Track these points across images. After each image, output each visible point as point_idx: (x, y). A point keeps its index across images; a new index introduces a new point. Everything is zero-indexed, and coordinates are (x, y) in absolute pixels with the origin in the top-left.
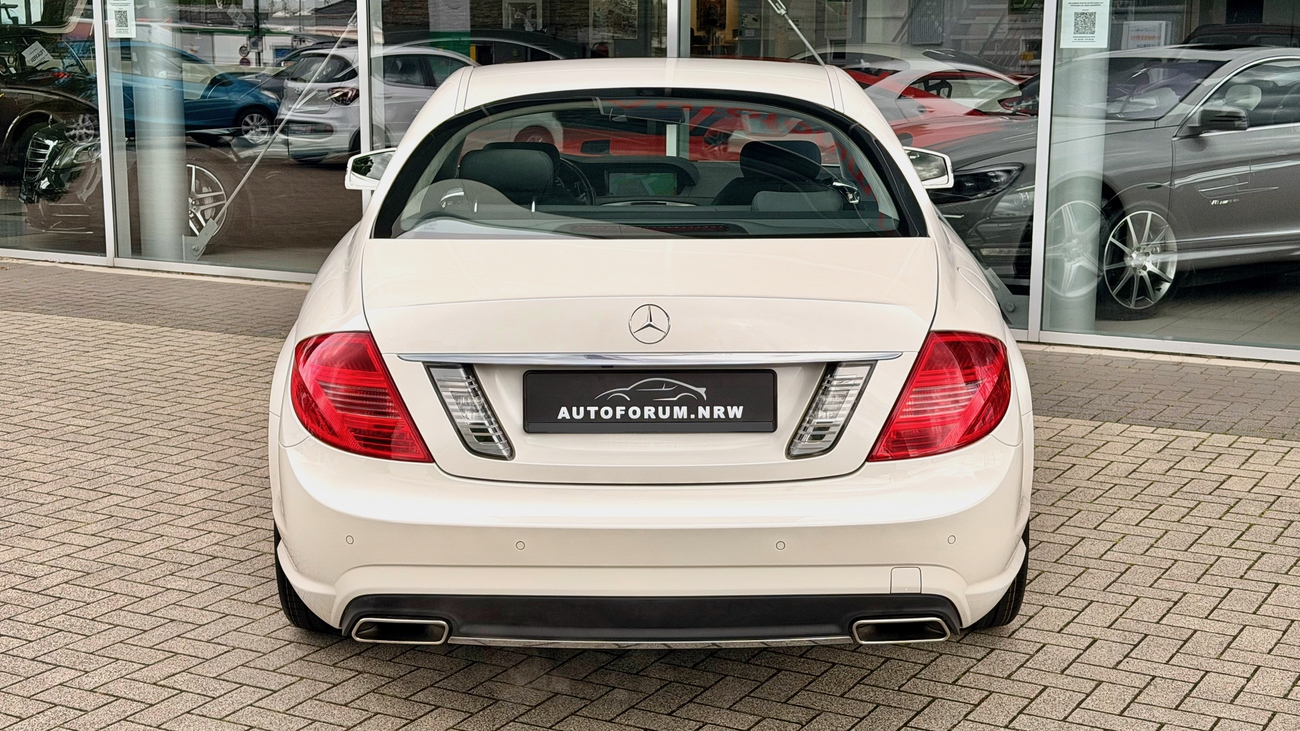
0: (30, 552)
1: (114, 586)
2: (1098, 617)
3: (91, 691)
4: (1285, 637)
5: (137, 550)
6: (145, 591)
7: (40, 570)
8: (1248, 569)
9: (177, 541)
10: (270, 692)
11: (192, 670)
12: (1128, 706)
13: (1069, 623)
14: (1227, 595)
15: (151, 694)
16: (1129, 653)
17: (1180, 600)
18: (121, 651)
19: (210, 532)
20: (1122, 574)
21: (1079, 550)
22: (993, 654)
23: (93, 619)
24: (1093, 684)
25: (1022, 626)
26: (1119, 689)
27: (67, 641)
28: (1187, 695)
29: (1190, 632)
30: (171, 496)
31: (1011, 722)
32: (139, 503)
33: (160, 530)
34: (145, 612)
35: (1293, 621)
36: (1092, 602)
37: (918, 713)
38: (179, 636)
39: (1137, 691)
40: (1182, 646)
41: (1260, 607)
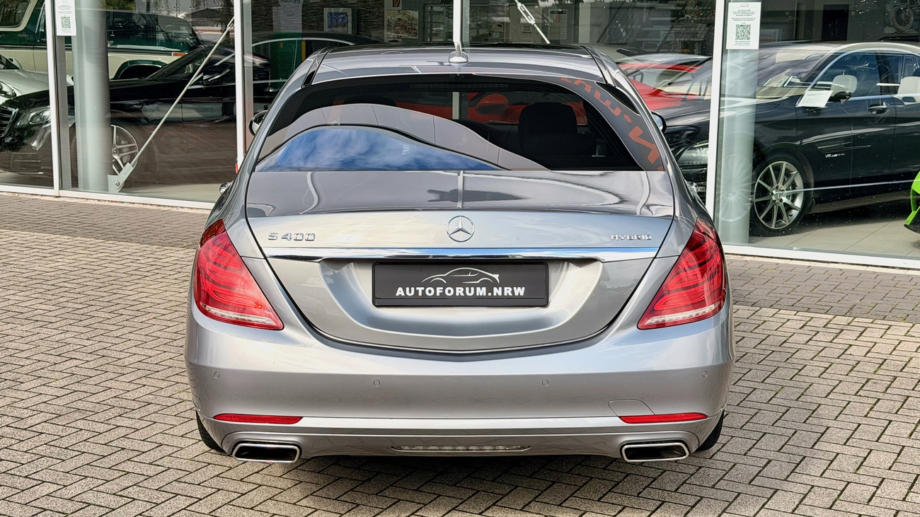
0: (17, 400)
1: (80, 424)
2: (771, 443)
3: (69, 499)
4: (899, 458)
5: (93, 399)
6: (102, 428)
7: (26, 413)
8: (871, 411)
9: (122, 392)
10: (197, 500)
11: (140, 484)
12: (797, 506)
13: (751, 448)
14: (856, 429)
15: (113, 501)
16: (794, 470)
17: (825, 432)
18: (87, 471)
19: (144, 385)
20: (784, 414)
21: (752, 397)
22: (701, 470)
23: (66, 448)
24: (772, 491)
25: (719, 450)
26: (790, 495)
27: (49, 463)
28: (837, 499)
29: (834, 455)
30: (115, 360)
32: (92, 365)
33: (109, 384)
34: (103, 443)
35: (904, 447)
36: (765, 433)
38: (128, 460)
39: (802, 496)
40: (829, 465)
41: (880, 437)
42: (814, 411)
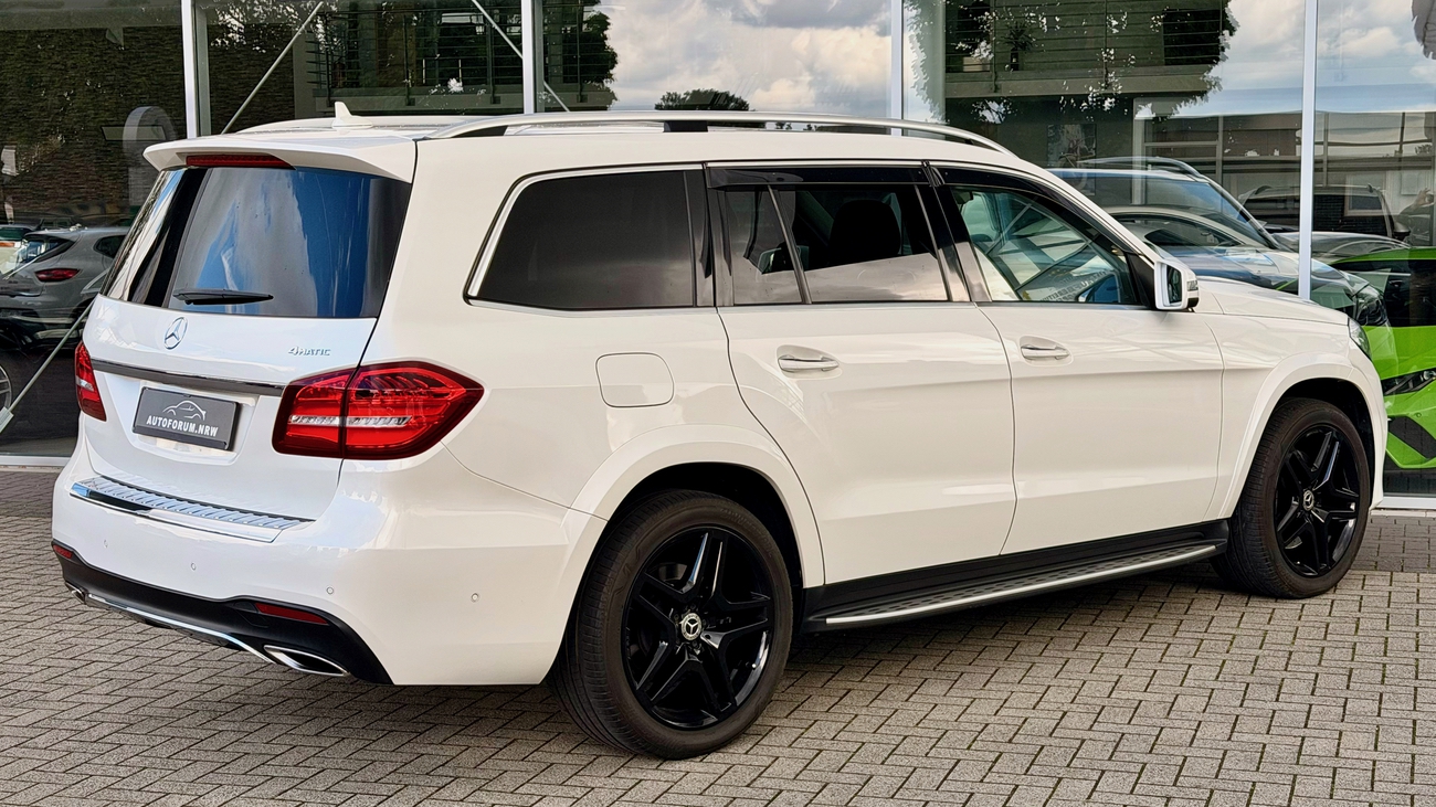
0: (57, 712)
4: (1211, 700)
6: (200, 733)
7: (82, 725)
8: (1164, 654)
11: (298, 787)
13: (1038, 702)
14: (1154, 675)
16: (1096, 719)
17: (1119, 680)
18: (218, 779)
22: (989, 727)
23: (169, 758)
24: (1079, 742)
26: (1100, 745)
27: (158, 775)
28: (1154, 745)
29: (1137, 703)
31: (1027, 771)
32: (128, 667)
34: (214, 749)
35: (1213, 690)
36: (1049, 687)
37: (951, 771)
38: (263, 764)
40: (1135, 712)
41: (1183, 681)
42: (1098, 660)
